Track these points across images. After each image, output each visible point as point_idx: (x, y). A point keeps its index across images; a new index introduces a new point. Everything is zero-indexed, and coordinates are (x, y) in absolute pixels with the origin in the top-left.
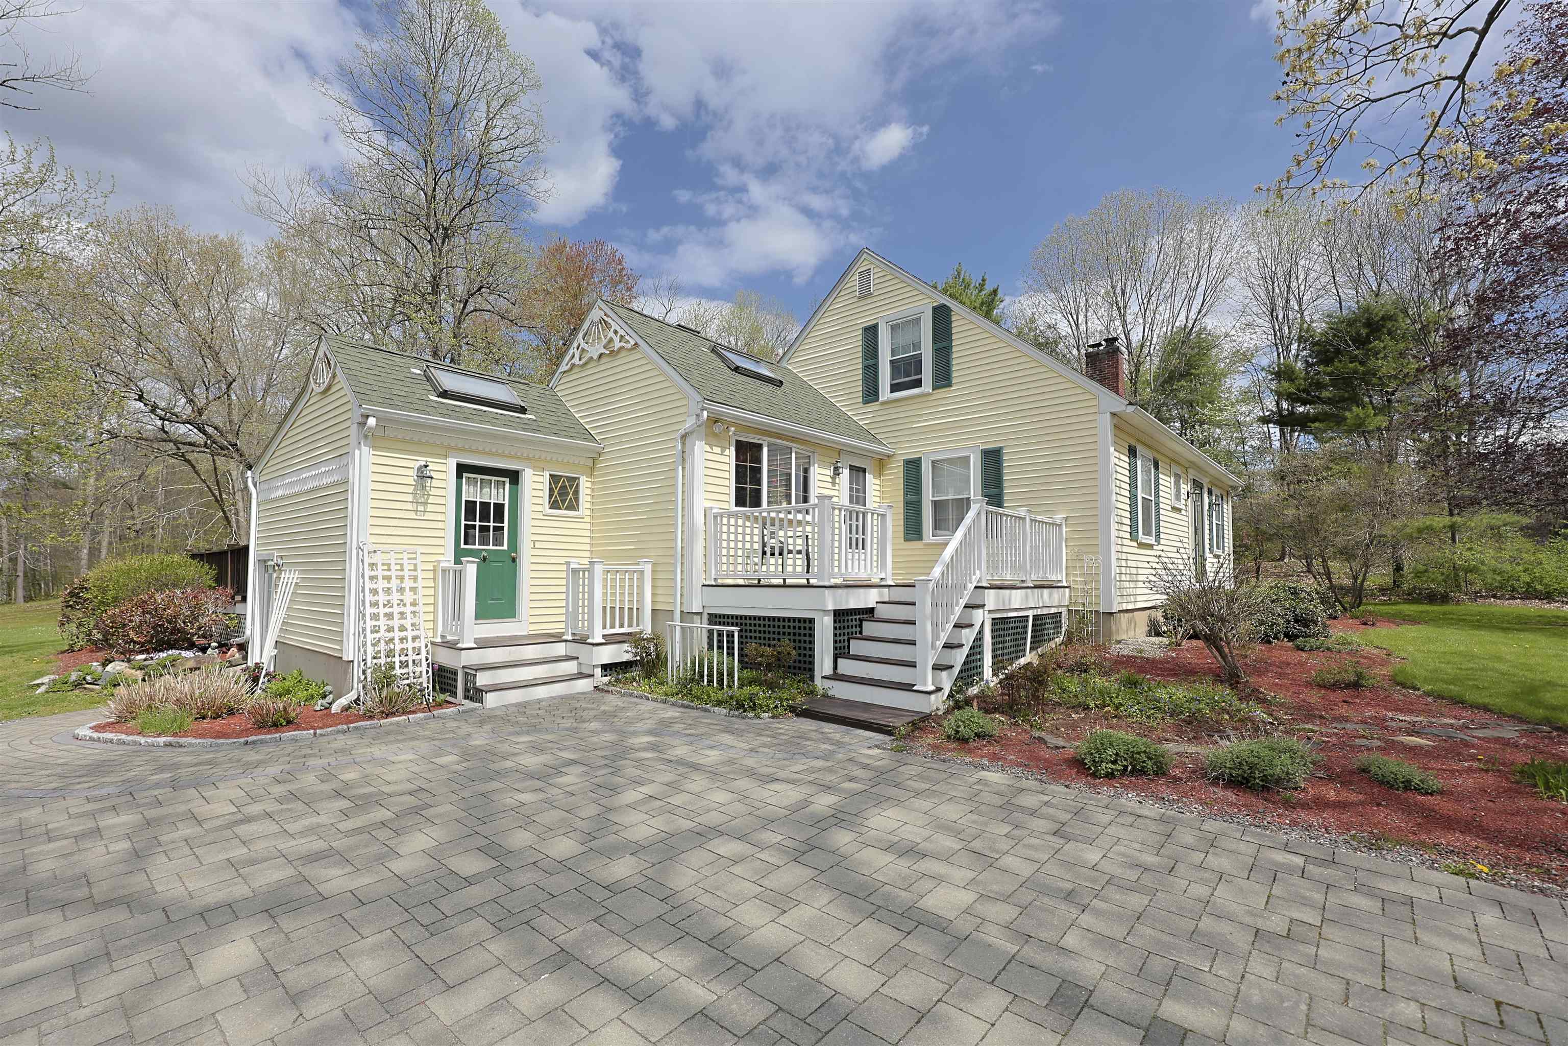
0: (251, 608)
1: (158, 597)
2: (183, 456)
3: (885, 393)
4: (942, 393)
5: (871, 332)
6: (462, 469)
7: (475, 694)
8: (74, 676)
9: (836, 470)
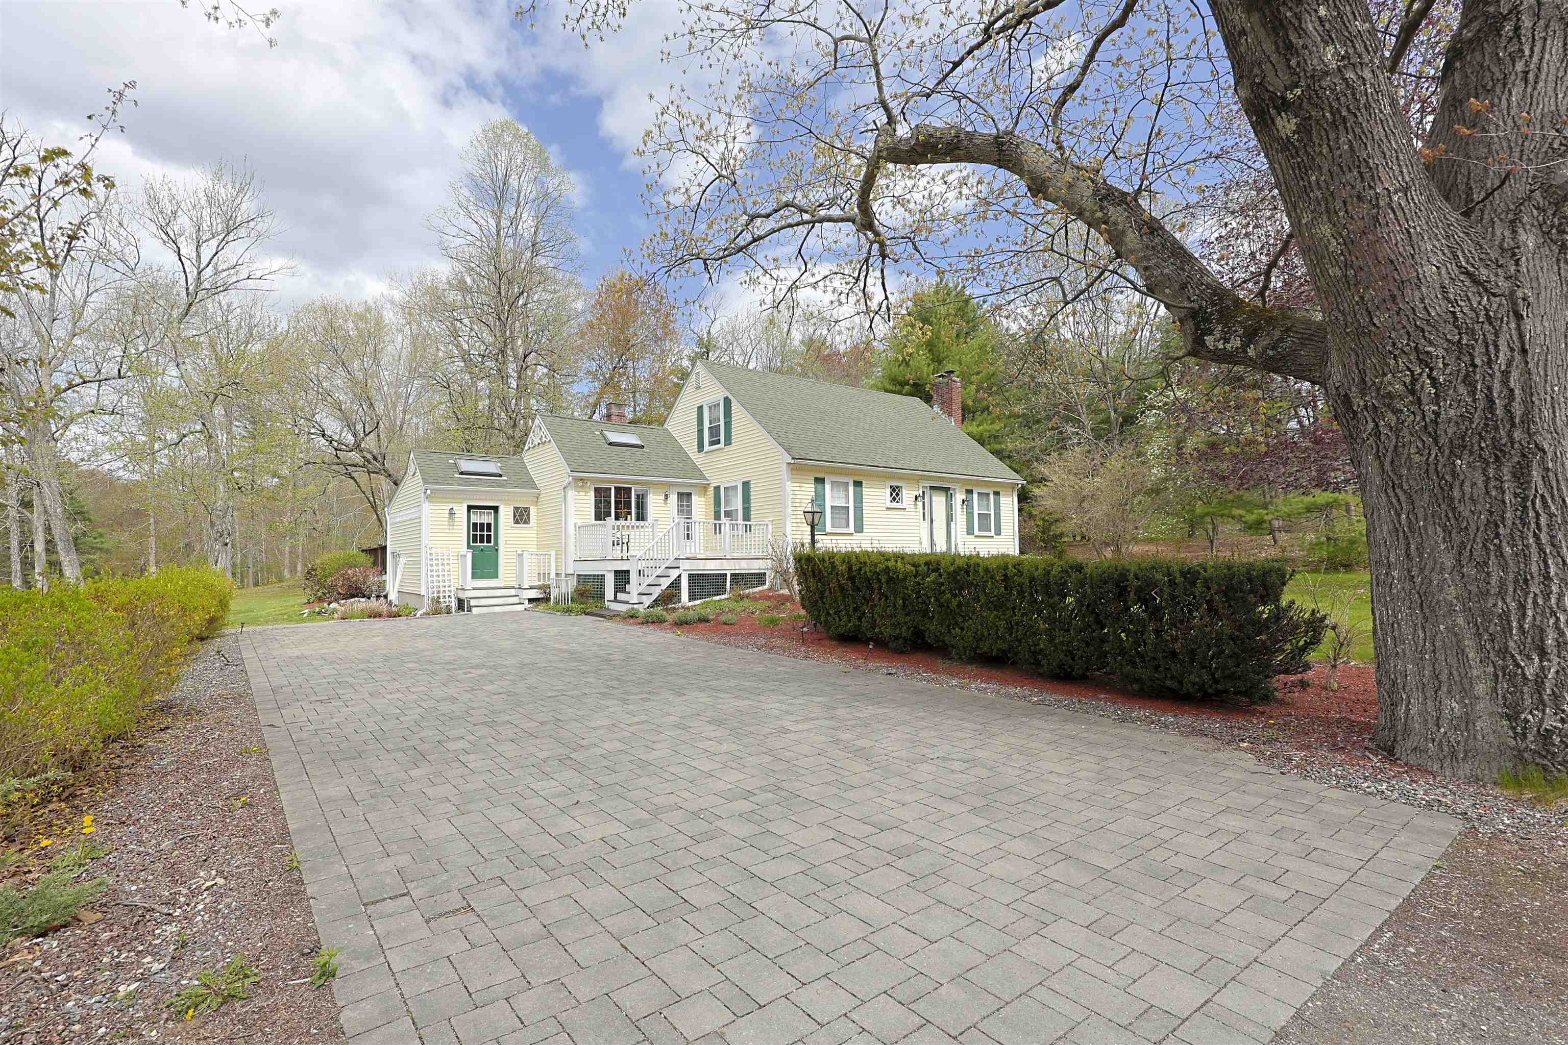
0: (388, 577)
1: (349, 572)
2: (350, 474)
3: (707, 447)
4: (728, 448)
5: (700, 408)
6: (470, 508)
7: (469, 610)
8: (317, 610)
9: (666, 497)
